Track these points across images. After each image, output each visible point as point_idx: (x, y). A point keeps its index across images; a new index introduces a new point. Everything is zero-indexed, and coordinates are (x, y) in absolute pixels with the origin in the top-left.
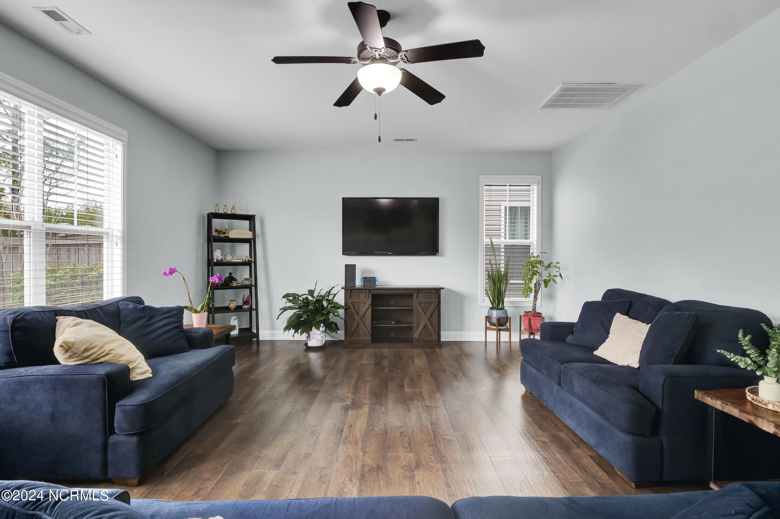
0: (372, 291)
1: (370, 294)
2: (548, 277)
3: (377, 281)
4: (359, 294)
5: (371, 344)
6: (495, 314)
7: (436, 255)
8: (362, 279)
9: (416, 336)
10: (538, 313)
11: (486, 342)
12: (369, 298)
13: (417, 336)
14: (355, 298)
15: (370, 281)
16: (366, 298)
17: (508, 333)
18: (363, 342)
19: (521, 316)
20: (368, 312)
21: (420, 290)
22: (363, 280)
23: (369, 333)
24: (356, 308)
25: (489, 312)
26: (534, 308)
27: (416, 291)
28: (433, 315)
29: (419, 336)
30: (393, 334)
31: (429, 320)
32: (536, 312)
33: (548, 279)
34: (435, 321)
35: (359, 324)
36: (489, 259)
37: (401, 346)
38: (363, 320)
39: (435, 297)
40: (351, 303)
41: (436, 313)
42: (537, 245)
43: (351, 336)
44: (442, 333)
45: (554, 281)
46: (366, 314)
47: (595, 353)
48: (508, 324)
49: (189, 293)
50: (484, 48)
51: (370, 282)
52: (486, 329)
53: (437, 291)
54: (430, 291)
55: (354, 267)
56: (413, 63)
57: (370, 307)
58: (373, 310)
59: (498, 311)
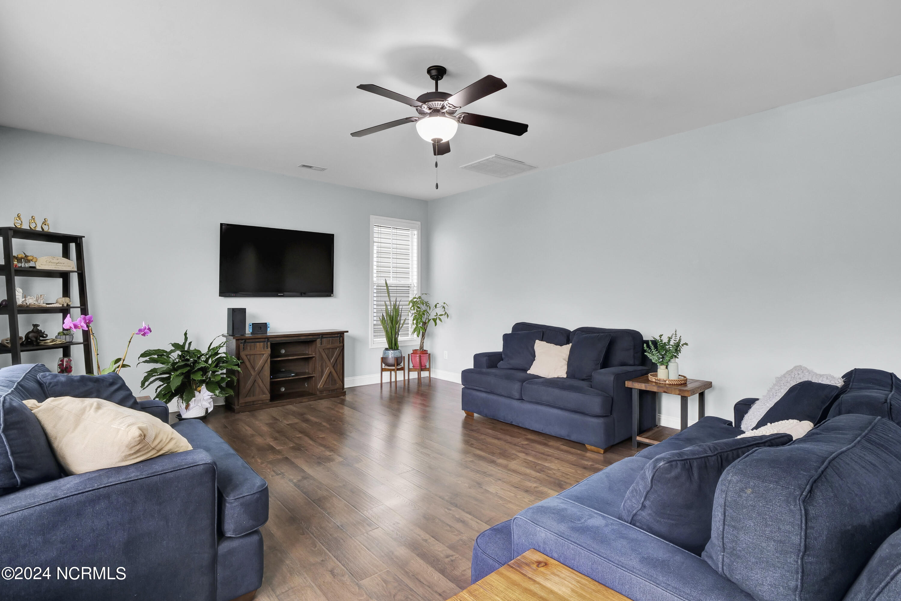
0: (271, 339)
1: (269, 344)
2: (435, 316)
3: (269, 327)
4: (255, 344)
5: (270, 403)
6: (391, 354)
7: (330, 296)
8: (250, 325)
9: (320, 385)
10: (425, 350)
11: (382, 384)
12: (267, 348)
13: (322, 386)
14: (250, 349)
15: (261, 327)
16: (264, 348)
17: (403, 371)
18: (260, 402)
19: (409, 355)
20: (266, 365)
21: (324, 335)
22: (251, 327)
23: (267, 390)
24: (252, 361)
25: (384, 353)
26: (422, 347)
27: (321, 336)
28: (338, 361)
29: (323, 386)
30: (283, 389)
31: (333, 367)
32: (423, 349)
33: (435, 317)
34: (339, 367)
35: (255, 380)
36: (384, 300)
37: (304, 400)
38: (260, 375)
39: (340, 341)
40: (246, 355)
41: (340, 358)
42: (418, 287)
43: (246, 397)
44: (346, 379)
45: (440, 320)
46: (264, 367)
47: (528, 372)
48: (402, 364)
49: (98, 354)
50: (527, 131)
51: (261, 329)
52: (383, 370)
53: (340, 336)
54: (334, 336)
55: (243, 311)
56: (464, 123)
57: (269, 358)
58: (271, 362)
59: (395, 351)
